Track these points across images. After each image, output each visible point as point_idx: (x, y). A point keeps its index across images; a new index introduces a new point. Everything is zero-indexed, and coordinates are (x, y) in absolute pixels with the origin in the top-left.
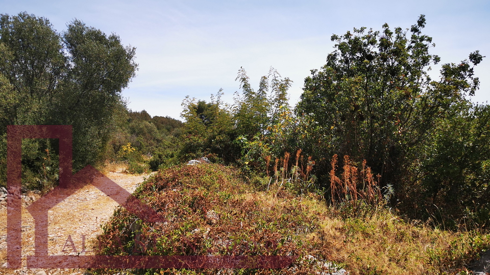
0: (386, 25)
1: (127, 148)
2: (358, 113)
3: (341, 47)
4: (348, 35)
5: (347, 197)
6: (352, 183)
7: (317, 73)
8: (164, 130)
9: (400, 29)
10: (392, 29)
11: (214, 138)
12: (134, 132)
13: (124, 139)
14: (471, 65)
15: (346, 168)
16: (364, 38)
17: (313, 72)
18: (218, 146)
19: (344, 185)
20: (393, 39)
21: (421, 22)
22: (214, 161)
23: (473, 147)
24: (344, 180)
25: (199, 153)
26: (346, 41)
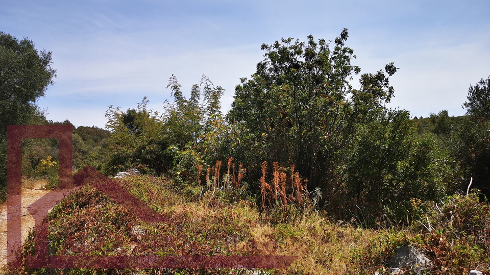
0: (310, 37)
1: (48, 162)
2: (286, 120)
3: (271, 55)
4: (277, 45)
5: (277, 202)
6: (281, 188)
7: (247, 81)
8: (91, 141)
9: (323, 41)
10: (316, 41)
11: (144, 148)
12: (56, 143)
13: (43, 153)
14: (387, 75)
15: (276, 174)
16: (291, 48)
17: (242, 80)
18: (149, 157)
19: (274, 192)
20: (317, 50)
21: (344, 35)
22: (144, 172)
23: (389, 150)
24: (274, 187)
25: (128, 164)
26: (276, 50)
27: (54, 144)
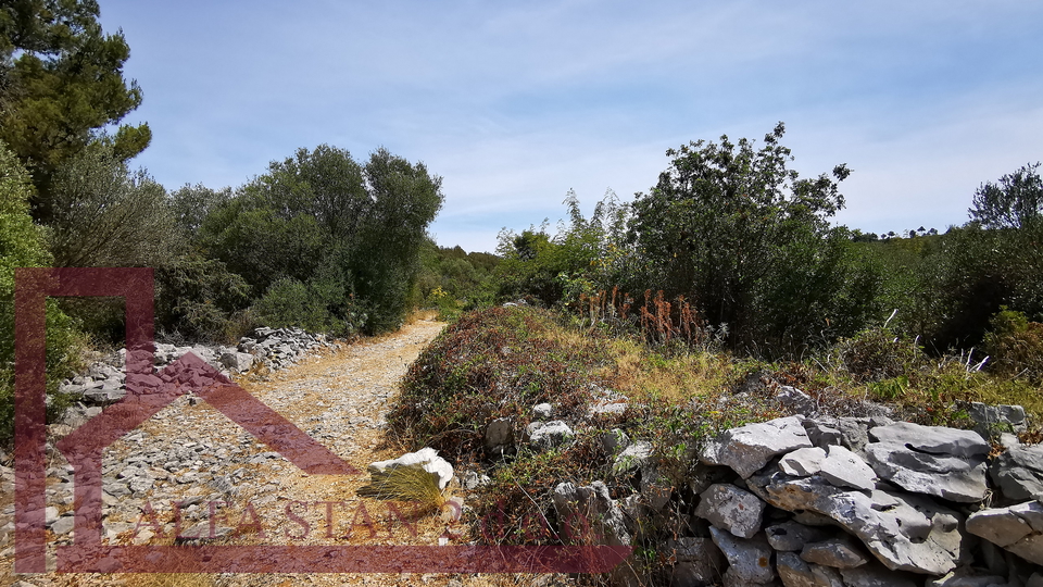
0: (724, 137)
1: (438, 292)
3: (677, 163)
4: (684, 150)
6: (665, 319)
7: (643, 197)
8: (482, 268)
9: (745, 140)
11: (533, 276)
12: (447, 272)
13: (434, 282)
14: (834, 180)
16: (701, 153)
17: (638, 196)
18: (537, 286)
21: (779, 131)
22: (533, 304)
25: (517, 294)
26: (684, 155)
27: (445, 272)
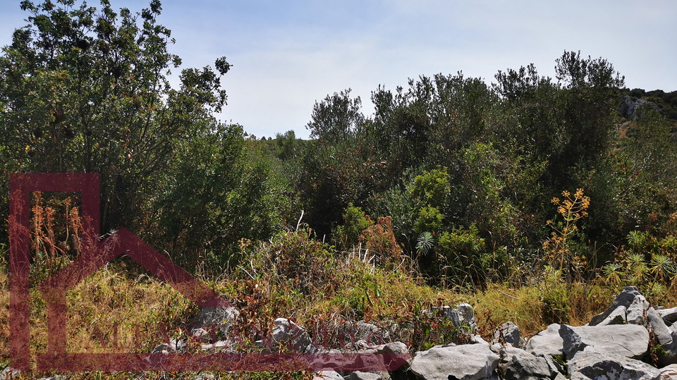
2: (62, 125)
3: (39, 22)
4: (48, 6)
5: (39, 254)
6: (46, 232)
15: (37, 211)
16: (73, 14)
19: (34, 238)
21: (156, 6)
23: (216, 177)
24: (33, 230)
26: (48, 13)
